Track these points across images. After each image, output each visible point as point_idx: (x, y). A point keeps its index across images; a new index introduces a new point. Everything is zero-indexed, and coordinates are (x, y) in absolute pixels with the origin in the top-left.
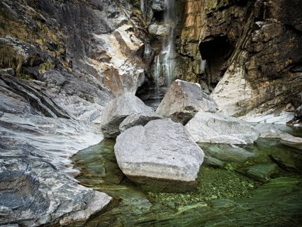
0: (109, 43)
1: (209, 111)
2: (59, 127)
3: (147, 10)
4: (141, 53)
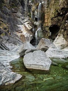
0: (22, 27)
1: (53, 48)
2: (6, 53)
3: (33, 18)
4: (31, 30)
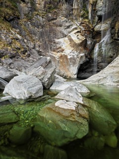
0: (64, 43)
3: (93, 17)
4: (84, 44)
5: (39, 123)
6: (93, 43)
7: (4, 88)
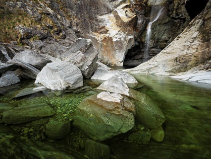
4: (133, 23)
5: (78, 116)
6: (144, 22)
7: (36, 77)
